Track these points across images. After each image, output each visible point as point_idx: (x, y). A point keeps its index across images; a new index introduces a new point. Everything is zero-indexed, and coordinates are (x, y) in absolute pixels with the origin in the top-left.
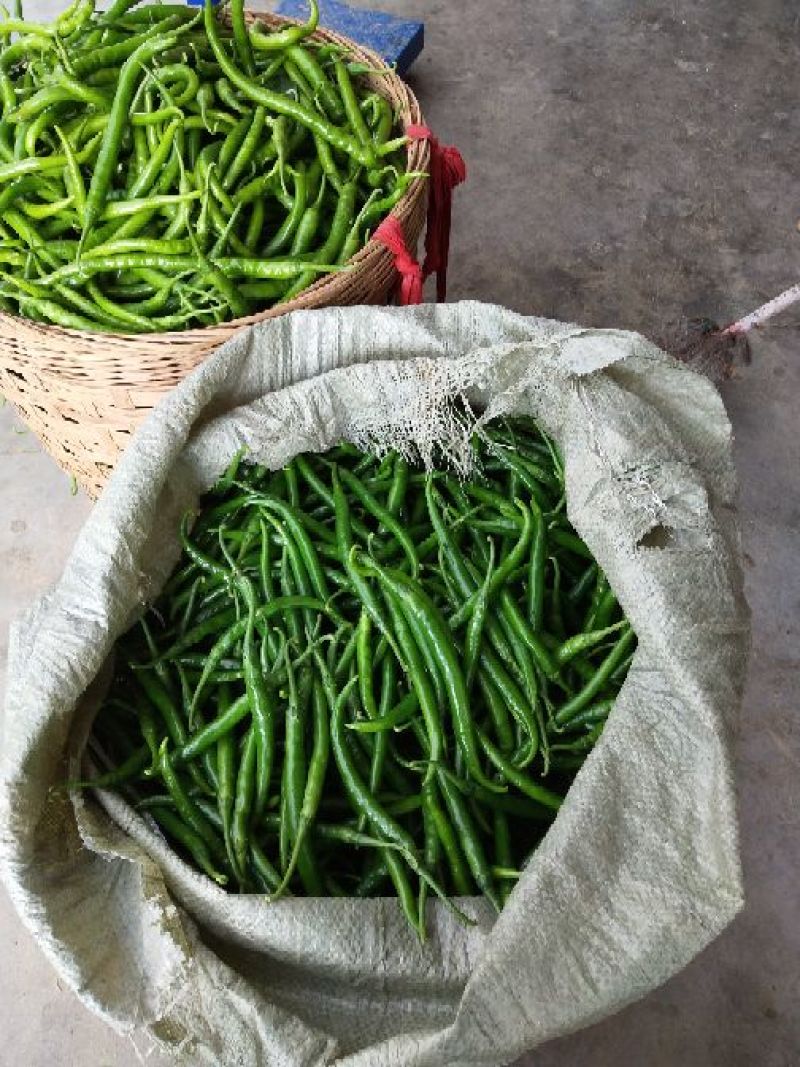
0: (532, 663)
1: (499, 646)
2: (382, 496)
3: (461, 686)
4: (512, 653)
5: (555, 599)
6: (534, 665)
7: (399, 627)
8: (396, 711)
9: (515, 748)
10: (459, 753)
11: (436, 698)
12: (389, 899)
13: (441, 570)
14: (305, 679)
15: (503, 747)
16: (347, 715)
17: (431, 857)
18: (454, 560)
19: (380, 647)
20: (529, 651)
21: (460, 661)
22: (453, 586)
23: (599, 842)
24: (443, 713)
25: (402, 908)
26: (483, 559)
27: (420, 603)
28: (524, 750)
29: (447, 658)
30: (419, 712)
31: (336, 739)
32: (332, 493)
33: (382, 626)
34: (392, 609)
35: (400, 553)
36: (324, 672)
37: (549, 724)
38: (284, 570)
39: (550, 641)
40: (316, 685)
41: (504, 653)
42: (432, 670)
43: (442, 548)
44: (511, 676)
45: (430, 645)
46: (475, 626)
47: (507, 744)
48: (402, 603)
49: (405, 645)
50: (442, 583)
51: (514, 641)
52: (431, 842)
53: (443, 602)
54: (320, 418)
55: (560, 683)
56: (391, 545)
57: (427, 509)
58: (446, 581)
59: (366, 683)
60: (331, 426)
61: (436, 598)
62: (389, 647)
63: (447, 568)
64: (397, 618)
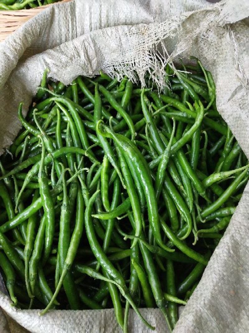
0: (191, 187)
1: (174, 177)
2: (119, 99)
3: (153, 197)
4: (181, 181)
5: (204, 153)
6: (192, 187)
7: (123, 165)
8: (119, 207)
9: (179, 229)
10: (150, 231)
11: (140, 203)
12: (109, 310)
13: (146, 137)
14: (73, 190)
15: (173, 228)
16: (94, 209)
17: (132, 288)
18: (153, 132)
19: (113, 175)
20: (190, 180)
21: (154, 184)
22: (152, 145)
23: (229, 296)
24: (143, 210)
25: (115, 316)
26: (168, 132)
27: (134, 153)
28: (184, 230)
29: (146, 183)
30: (131, 209)
31: (87, 222)
32: (94, 96)
33: (114, 164)
34: (120, 156)
35: (126, 128)
36: (83, 187)
37: (198, 217)
38: (68, 134)
39: (201, 175)
40: (79, 193)
41: (177, 181)
42: (139, 188)
43: (147, 125)
44: (179, 192)
45: (138, 175)
46: (162, 166)
47: (175, 227)
48: (125, 153)
49: (125, 173)
50: (147, 144)
51: (182, 174)
52: (133, 279)
53: (147, 153)
54: (88, 57)
55: (204, 197)
56: (122, 123)
57: (141, 106)
58: (149, 142)
59: (105, 192)
60: (94, 62)
61: (143, 151)
62: (117, 175)
63: (150, 136)
64: (122, 160)
